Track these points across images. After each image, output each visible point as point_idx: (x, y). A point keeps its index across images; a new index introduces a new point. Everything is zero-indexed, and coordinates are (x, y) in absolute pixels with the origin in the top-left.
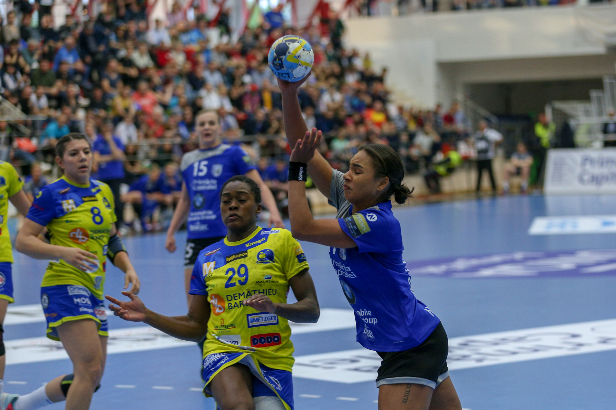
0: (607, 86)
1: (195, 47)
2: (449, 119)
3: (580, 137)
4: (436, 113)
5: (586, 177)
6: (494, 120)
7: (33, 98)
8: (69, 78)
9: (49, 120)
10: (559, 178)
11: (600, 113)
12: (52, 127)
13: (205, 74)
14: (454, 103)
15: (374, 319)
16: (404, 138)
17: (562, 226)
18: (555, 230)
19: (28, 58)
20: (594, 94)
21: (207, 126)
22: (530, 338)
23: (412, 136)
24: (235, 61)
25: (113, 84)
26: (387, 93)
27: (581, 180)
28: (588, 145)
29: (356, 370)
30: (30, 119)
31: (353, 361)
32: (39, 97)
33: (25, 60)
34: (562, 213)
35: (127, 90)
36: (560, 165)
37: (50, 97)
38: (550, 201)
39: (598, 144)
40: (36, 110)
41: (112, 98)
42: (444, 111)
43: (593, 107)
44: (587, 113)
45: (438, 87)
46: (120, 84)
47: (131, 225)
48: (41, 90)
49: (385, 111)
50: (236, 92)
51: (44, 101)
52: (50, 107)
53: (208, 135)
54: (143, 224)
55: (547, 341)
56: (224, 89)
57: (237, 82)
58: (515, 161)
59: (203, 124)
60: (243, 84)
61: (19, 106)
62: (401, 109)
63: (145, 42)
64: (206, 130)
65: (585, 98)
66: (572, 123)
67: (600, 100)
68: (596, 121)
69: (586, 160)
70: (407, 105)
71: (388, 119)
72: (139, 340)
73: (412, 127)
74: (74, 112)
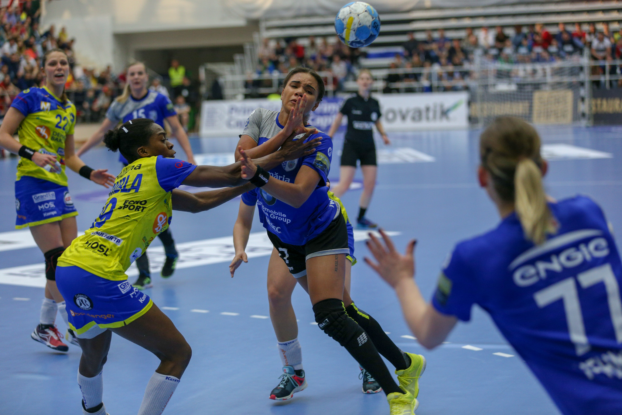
0: (248, 52)
3: (228, 91)
5: (233, 123)
10: (212, 123)
11: (243, 72)
15: (288, 220)
17: (215, 160)
18: (210, 164)
20: (238, 57)
21: (136, 76)
27: (229, 125)
28: (233, 97)
36: (212, 113)
38: (205, 143)
39: (240, 97)
43: (237, 67)
44: (233, 72)
45: (114, 53)
53: (137, 83)
55: (207, 251)
59: (133, 74)
62: (86, 71)
64: (136, 79)
65: (230, 60)
66: (221, 80)
67: (242, 62)
68: (239, 78)
69: (232, 109)
71: (74, 79)
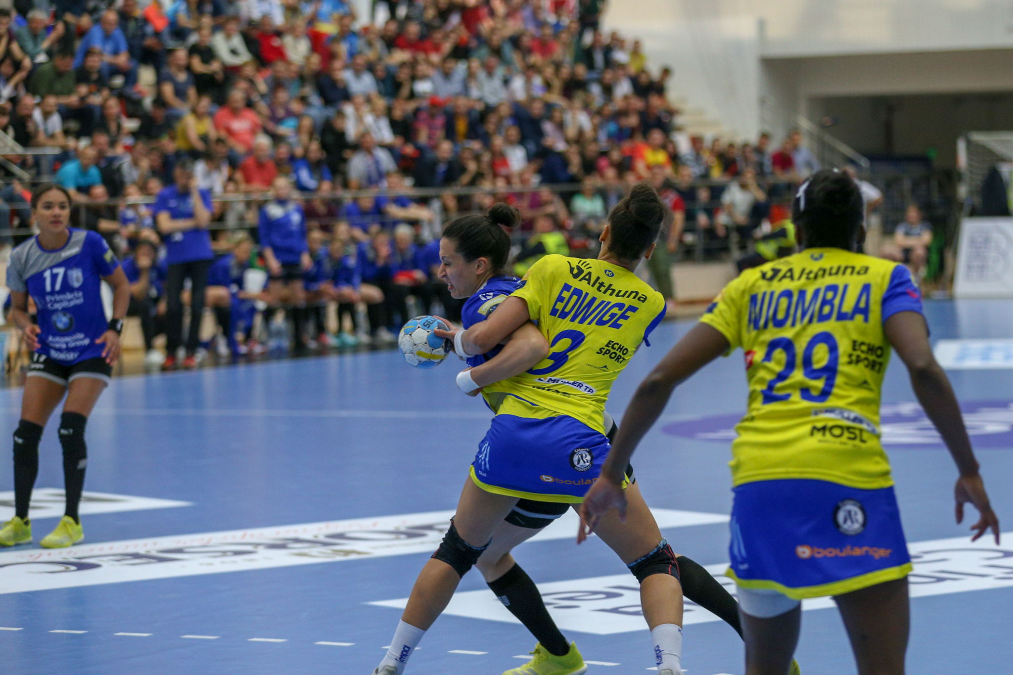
1: (328, 28)
2: (784, 161)
4: (759, 150)
6: (864, 163)
7: (37, 115)
8: (101, 82)
9: (65, 156)
10: (981, 269)
12: (70, 168)
13: (346, 76)
14: (793, 133)
16: (703, 195)
17: (985, 356)
18: (973, 363)
19: (30, 45)
22: (927, 557)
23: (717, 192)
24: (400, 56)
25: (180, 93)
26: (671, 113)
29: (615, 610)
30: (30, 153)
31: (610, 595)
32: (46, 115)
33: (22, 48)
34: (984, 332)
35: (205, 103)
36: (982, 244)
37: (67, 114)
38: (963, 309)
40: (42, 138)
41: (178, 118)
42: (773, 147)
45: (762, 101)
46: (192, 92)
47: (210, 346)
48: (52, 101)
49: (667, 146)
50: (403, 108)
51: (55, 122)
52: (66, 132)
54: (232, 344)
56: (381, 103)
57: (405, 92)
58: (900, 238)
60: (412, 95)
61: (11, 132)
62: (696, 141)
63: (236, 18)
70: (708, 135)
71: (675, 158)
72: (224, 553)
73: (717, 174)
74: (113, 143)
